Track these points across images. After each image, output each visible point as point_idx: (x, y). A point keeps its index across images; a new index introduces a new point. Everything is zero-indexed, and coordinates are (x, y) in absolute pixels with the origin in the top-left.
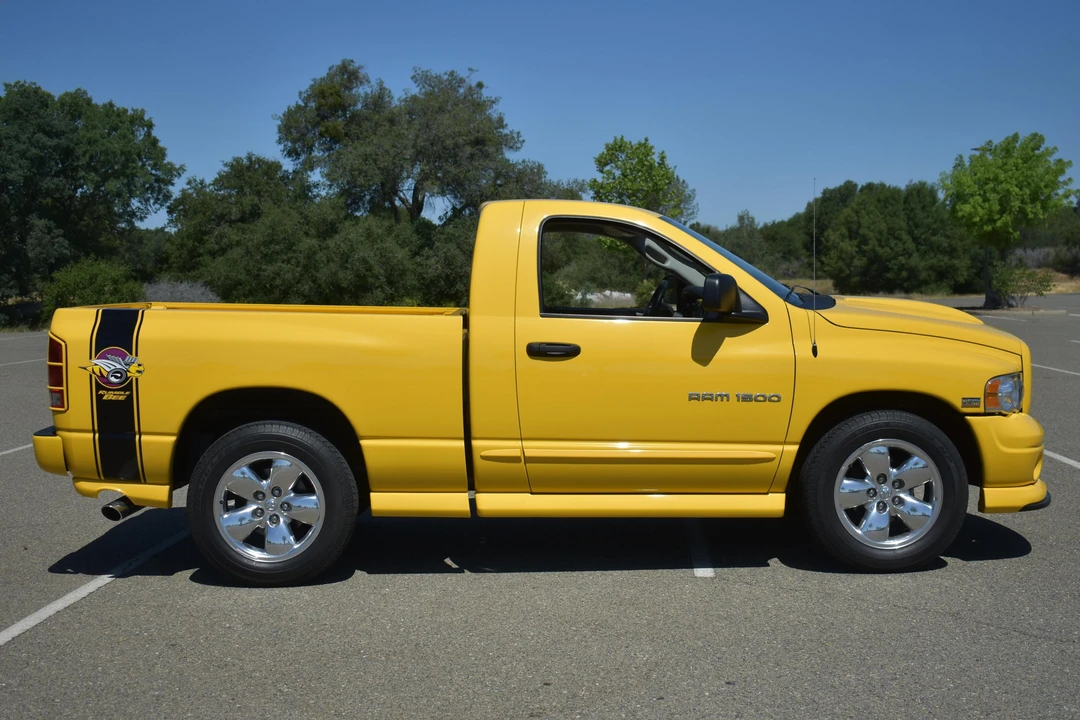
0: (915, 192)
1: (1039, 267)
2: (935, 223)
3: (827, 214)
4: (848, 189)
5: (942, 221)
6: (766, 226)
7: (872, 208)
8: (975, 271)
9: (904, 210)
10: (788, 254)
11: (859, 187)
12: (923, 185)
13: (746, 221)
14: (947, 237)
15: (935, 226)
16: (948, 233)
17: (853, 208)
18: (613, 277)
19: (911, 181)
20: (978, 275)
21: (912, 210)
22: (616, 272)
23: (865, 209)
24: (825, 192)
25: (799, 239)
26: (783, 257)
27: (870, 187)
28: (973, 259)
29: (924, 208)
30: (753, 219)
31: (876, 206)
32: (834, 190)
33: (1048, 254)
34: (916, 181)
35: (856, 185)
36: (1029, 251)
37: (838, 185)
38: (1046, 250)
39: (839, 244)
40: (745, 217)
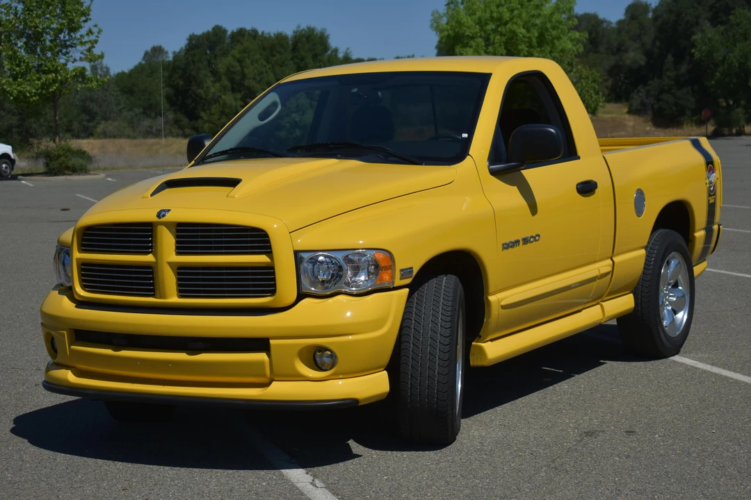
0: (304, 39)
3: (194, 62)
4: (218, 32)
6: (121, 76)
7: (258, 56)
9: (292, 59)
10: (150, 110)
11: (229, 33)
12: (311, 30)
13: (99, 70)
17: (234, 57)
19: (299, 27)
23: (249, 58)
24: (192, 38)
25: (161, 93)
26: (144, 113)
27: (241, 33)
30: (108, 69)
31: (261, 55)
32: (200, 36)
34: (304, 26)
35: (225, 31)
39: (220, 97)
40: (99, 66)
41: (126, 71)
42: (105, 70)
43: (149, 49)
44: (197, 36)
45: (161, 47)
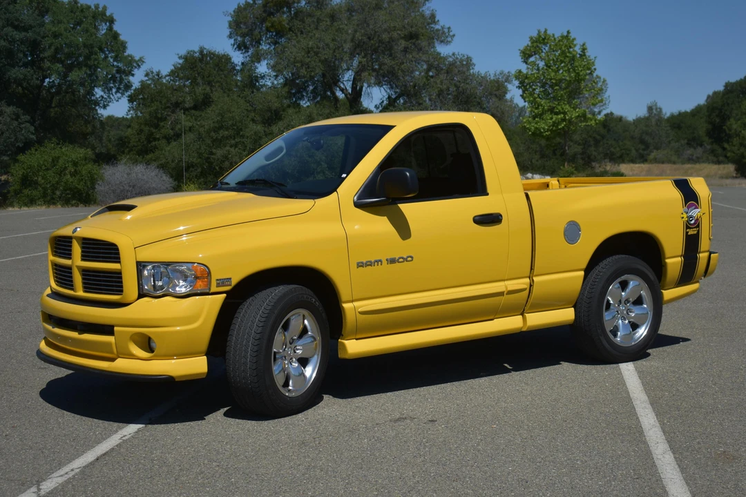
3: (728, 104)
6: (672, 116)
10: (694, 142)
13: (654, 111)
18: (533, 161)
22: (537, 157)
24: (727, 85)
25: (702, 128)
26: (688, 144)
30: (661, 109)
32: (734, 83)
37: (738, 79)
39: (741, 132)
40: (654, 108)
41: (689, 110)
42: (658, 110)
43: (711, 93)
44: (731, 83)
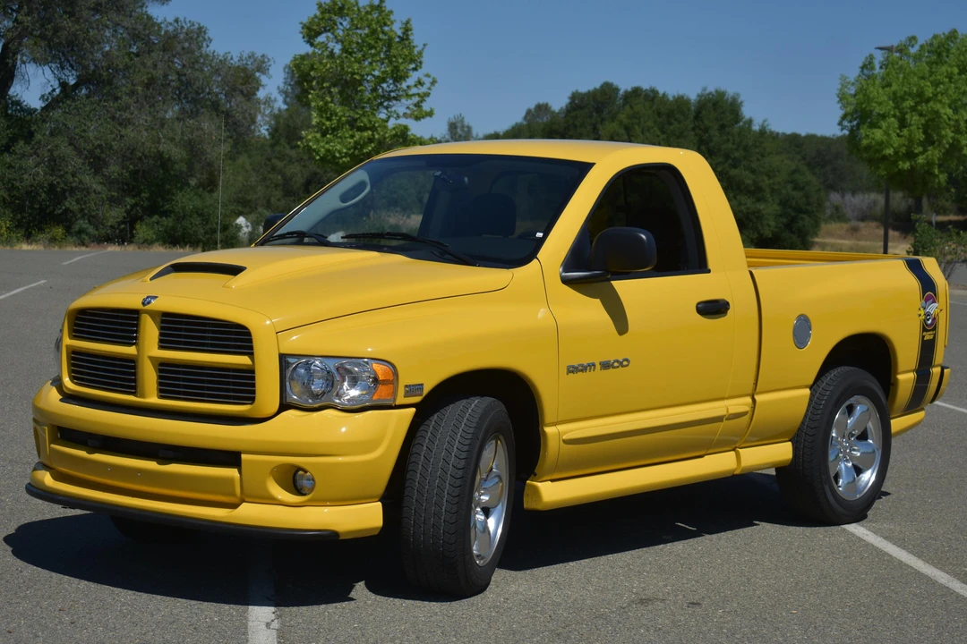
0: (710, 105)
1: (863, 219)
2: (736, 149)
3: (575, 126)
4: (608, 91)
5: (746, 149)
7: (650, 123)
8: (785, 220)
9: (693, 129)
11: (621, 92)
12: (721, 94)
13: (459, 131)
14: (753, 171)
15: (737, 154)
16: (753, 165)
17: (621, 123)
18: (273, 200)
19: (705, 89)
20: (789, 226)
21: (706, 130)
22: (278, 193)
23: (639, 124)
24: (574, 96)
27: (636, 92)
28: (784, 203)
29: (722, 127)
31: (655, 122)
32: (586, 94)
33: (875, 203)
34: (711, 89)
35: (617, 90)
36: (848, 197)
37: (591, 88)
38: (873, 196)
40: (459, 125)
42: (466, 129)
43: (532, 106)
44: (581, 94)
45: (547, 105)
